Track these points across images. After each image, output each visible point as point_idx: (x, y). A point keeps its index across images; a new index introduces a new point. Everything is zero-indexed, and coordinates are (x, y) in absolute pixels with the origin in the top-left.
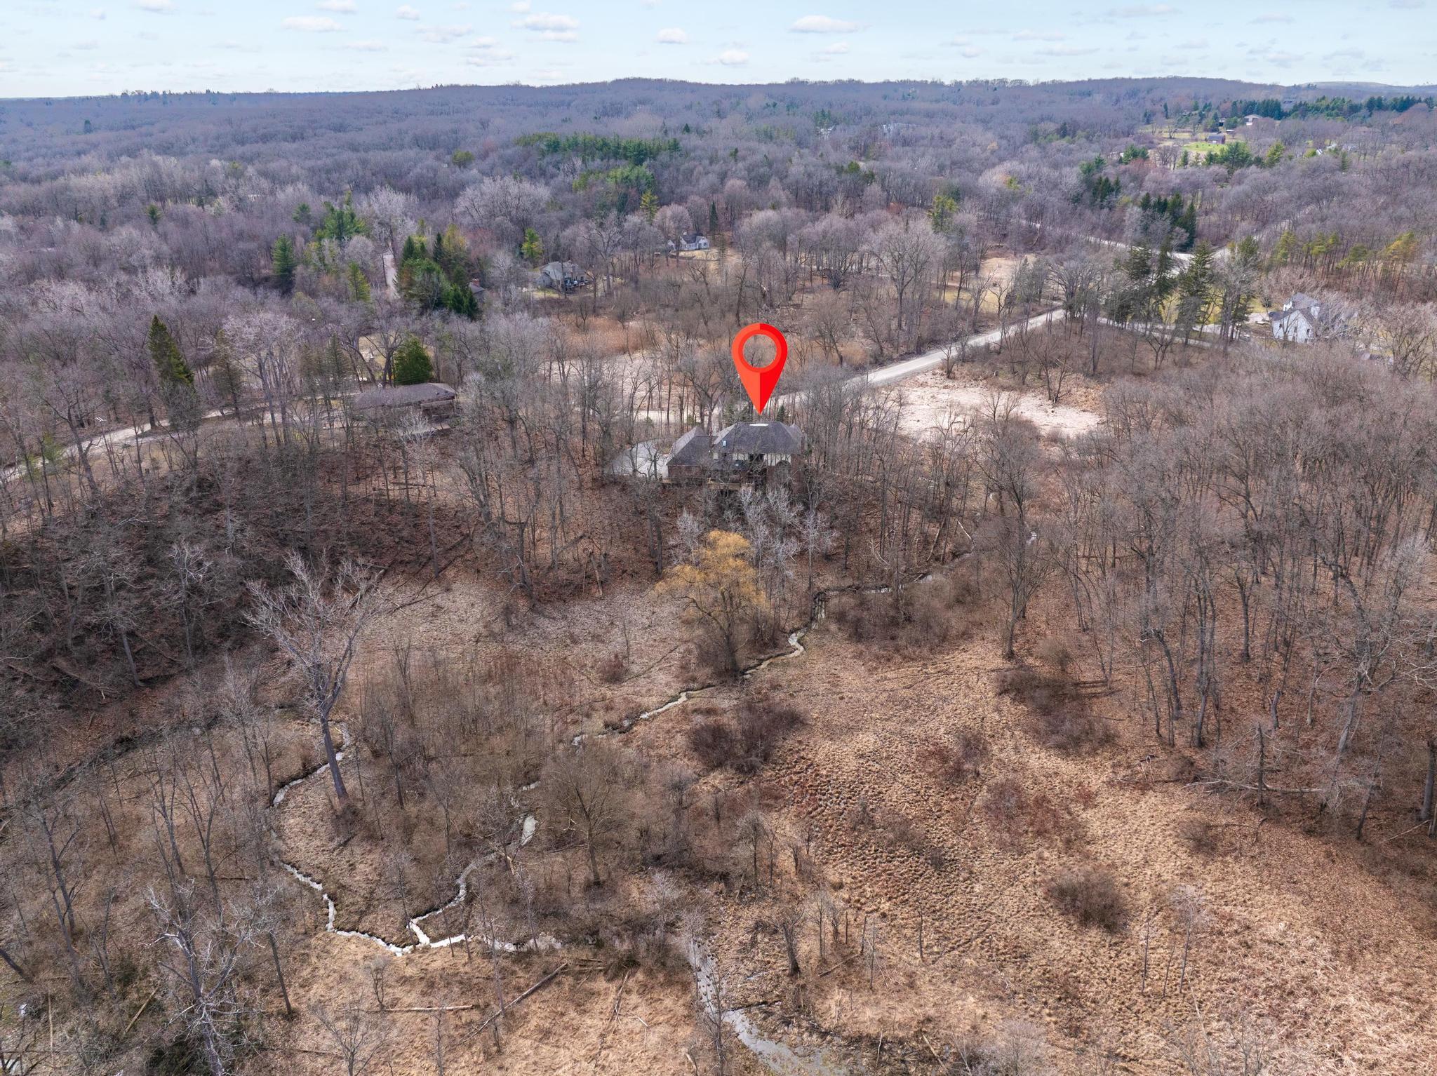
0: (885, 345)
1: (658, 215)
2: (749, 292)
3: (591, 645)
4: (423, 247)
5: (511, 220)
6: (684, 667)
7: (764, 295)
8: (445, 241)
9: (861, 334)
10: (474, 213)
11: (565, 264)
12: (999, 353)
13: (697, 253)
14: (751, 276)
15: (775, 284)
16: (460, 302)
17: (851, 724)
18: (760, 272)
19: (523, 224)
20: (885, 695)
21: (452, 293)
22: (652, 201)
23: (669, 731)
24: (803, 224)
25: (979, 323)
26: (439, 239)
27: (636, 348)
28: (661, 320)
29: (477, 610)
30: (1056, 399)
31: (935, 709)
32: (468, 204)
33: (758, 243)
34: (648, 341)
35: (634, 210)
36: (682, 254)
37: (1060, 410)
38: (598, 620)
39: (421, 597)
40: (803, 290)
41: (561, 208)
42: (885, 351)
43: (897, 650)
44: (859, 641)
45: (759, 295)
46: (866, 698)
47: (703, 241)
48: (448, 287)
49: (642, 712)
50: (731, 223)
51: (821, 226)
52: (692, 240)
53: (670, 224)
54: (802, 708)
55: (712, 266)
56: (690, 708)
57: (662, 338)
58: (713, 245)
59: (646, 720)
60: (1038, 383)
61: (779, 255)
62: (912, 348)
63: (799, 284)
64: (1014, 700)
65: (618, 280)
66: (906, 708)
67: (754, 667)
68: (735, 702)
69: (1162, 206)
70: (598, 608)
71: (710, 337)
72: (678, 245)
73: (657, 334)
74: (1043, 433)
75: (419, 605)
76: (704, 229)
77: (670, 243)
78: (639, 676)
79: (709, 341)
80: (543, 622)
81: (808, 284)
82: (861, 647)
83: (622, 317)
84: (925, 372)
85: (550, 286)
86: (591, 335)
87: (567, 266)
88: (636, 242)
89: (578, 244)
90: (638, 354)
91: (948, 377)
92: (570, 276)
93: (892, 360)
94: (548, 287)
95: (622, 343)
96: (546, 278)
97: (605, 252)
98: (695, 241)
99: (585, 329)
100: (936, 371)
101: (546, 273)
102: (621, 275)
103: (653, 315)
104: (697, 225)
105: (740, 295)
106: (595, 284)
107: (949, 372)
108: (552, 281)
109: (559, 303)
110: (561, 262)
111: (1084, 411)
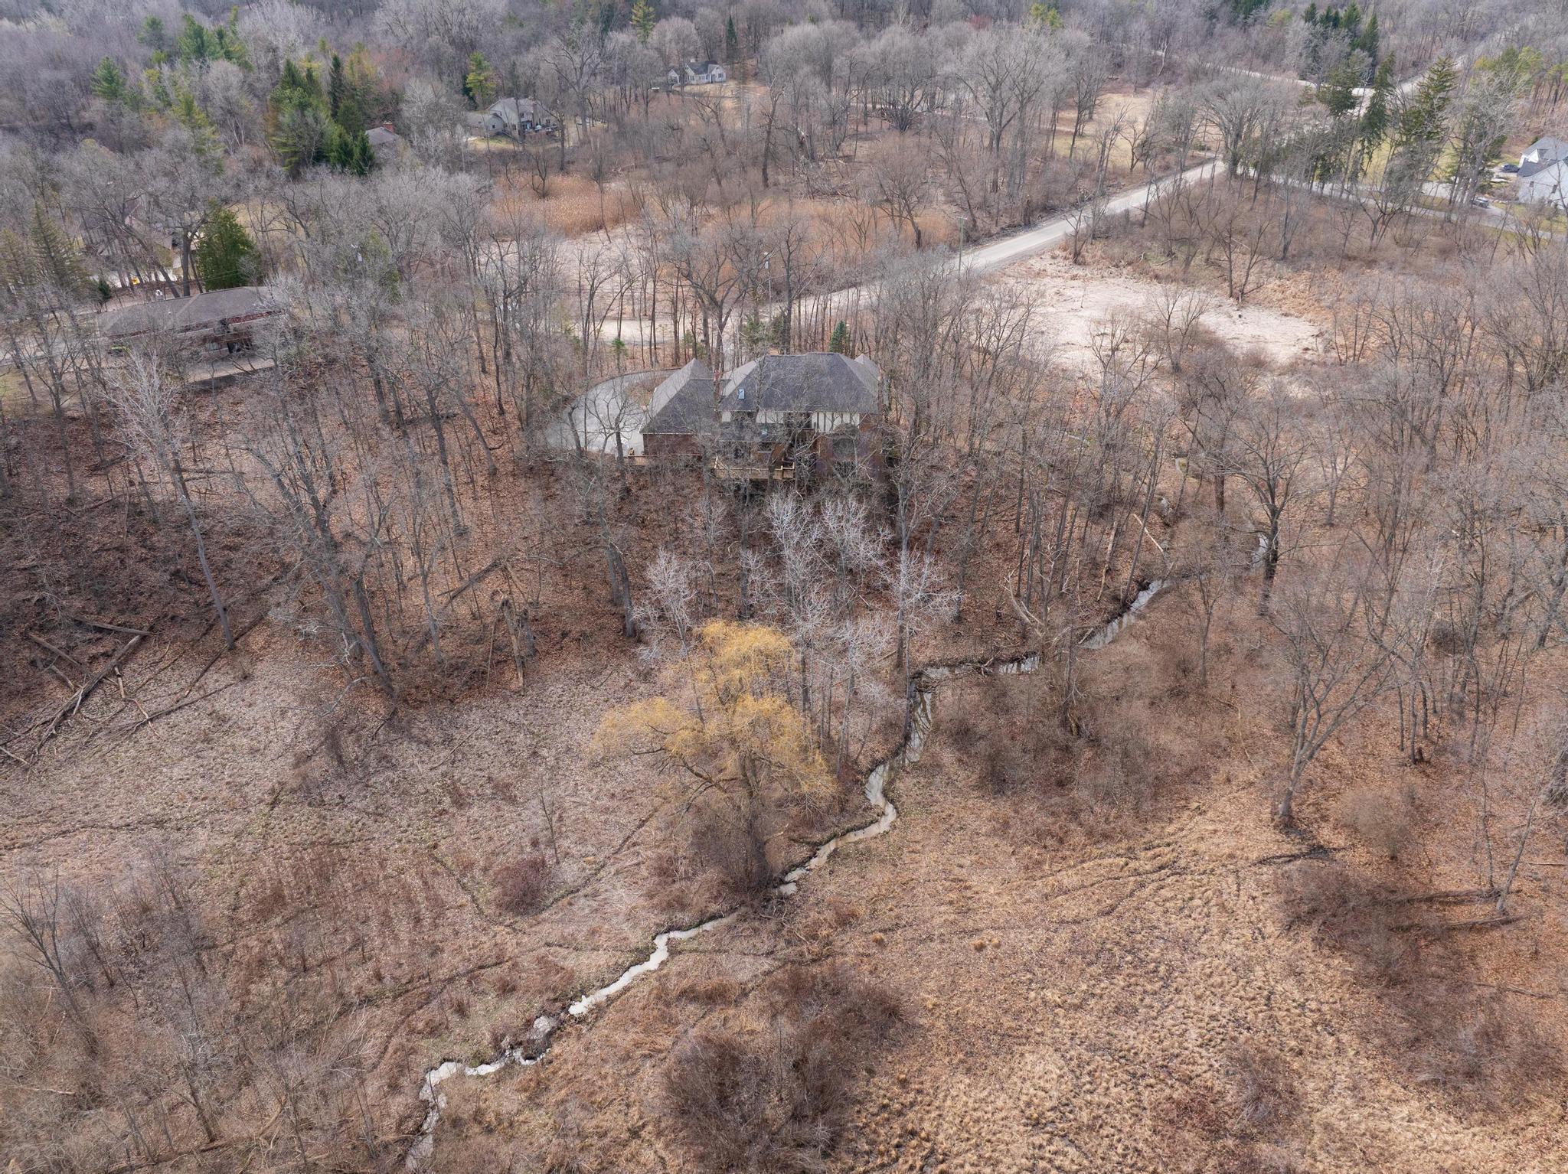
0: (977, 214)
1: (654, 37)
2: (779, 136)
3: (489, 811)
4: (310, 76)
5: (452, 42)
6: (665, 871)
7: (802, 143)
8: (346, 71)
9: (942, 198)
10: (399, 31)
11: (522, 101)
12: (1142, 225)
13: (709, 87)
14: (783, 113)
15: (818, 129)
16: (349, 154)
17: (1007, 1022)
18: (795, 108)
19: (467, 46)
20: (1065, 934)
21: (337, 141)
22: (646, 15)
23: (627, 1057)
24: (854, 43)
25: (1110, 181)
26: (337, 64)
27: (616, 221)
28: (654, 179)
29: (287, 725)
30: (1241, 296)
31: (1171, 970)
32: (389, 19)
33: (792, 69)
34: (632, 210)
35: (622, 27)
36: (687, 89)
37: (1251, 313)
38: (509, 745)
39: (195, 695)
40: (857, 136)
41: (521, 25)
42: (979, 223)
43: (1074, 814)
44: (999, 792)
45: (794, 142)
46: (1027, 941)
47: (716, 71)
48: (333, 131)
49: (575, 998)
50: (755, 48)
51: (878, 45)
52: (702, 69)
53: (672, 49)
54: (899, 979)
55: (728, 104)
56: (674, 985)
57: (653, 204)
58: (731, 76)
59: (581, 1020)
60: (1209, 273)
61: (821, 89)
62: (1018, 218)
63: (851, 128)
64: (1318, 942)
65: (599, 124)
66: (1112, 970)
67: (802, 864)
68: (766, 964)
69: (1332, 20)
70: (512, 716)
71: (726, 204)
72: (683, 76)
73: (648, 200)
74: (1238, 353)
75: (187, 713)
76: (720, 54)
77: (673, 74)
78: (574, 891)
79: (722, 209)
80: (407, 752)
81: (861, 129)
82: (1005, 807)
83: (599, 176)
84: (1039, 254)
85: (502, 133)
86: (551, 203)
87: (526, 104)
88: (624, 70)
89: (542, 73)
90: (619, 230)
91: (1075, 262)
92: (530, 118)
93: (990, 236)
94: (498, 134)
95: (597, 214)
96: (496, 121)
97: (578, 83)
98: (706, 70)
99: (544, 194)
100: (1057, 252)
101: (496, 115)
102: (603, 118)
103: (644, 173)
104: (709, 49)
105: (768, 141)
106: (562, 129)
107: (1077, 254)
108: (505, 126)
109: (514, 156)
110: (517, 99)
111: (1286, 315)
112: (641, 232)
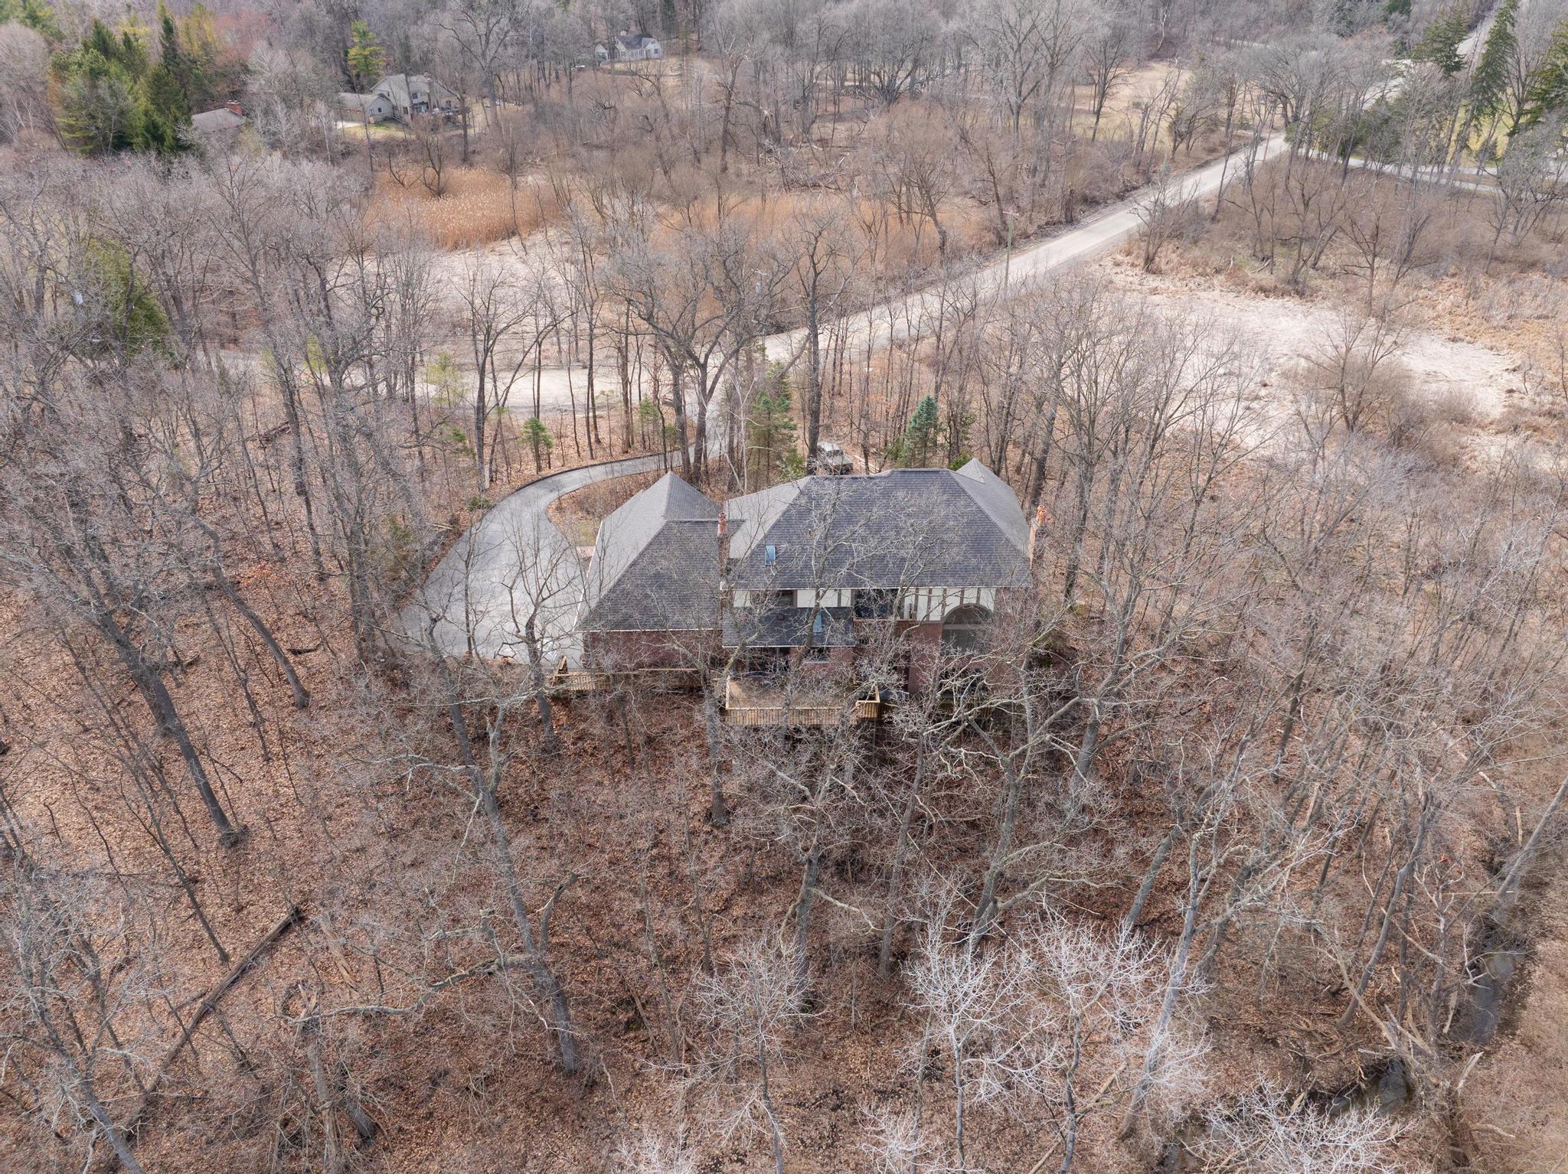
7: (766, 125)
8: (181, 39)
11: (414, 79)
12: (1218, 220)
13: (643, 65)
15: (783, 108)
19: (349, 16)
26: (169, 29)
27: (533, 225)
28: (582, 170)
34: (554, 210)
36: (618, 66)
40: (828, 117)
42: (1011, 222)
45: (757, 123)
47: (652, 46)
50: (696, 21)
52: (635, 43)
55: (671, 82)
57: (583, 203)
58: (670, 52)
63: (819, 108)
65: (512, 106)
71: (678, 198)
72: (613, 52)
73: (576, 197)
76: (655, 26)
77: (601, 50)
79: (675, 205)
81: (832, 109)
83: (511, 167)
84: (1097, 259)
85: (390, 118)
86: (446, 203)
87: (420, 82)
88: (541, 43)
89: (440, 45)
90: (539, 237)
91: (1148, 271)
92: (425, 99)
93: (1027, 236)
94: (386, 119)
95: (507, 215)
96: (382, 103)
97: (484, 54)
98: (639, 43)
99: (438, 191)
100: (1120, 257)
101: (382, 96)
102: (519, 100)
103: (570, 163)
104: (641, 22)
105: (727, 120)
106: (465, 111)
107: (1149, 260)
108: (394, 108)
109: (405, 146)
110: (407, 75)
111: (1454, 340)
112: (566, 238)
